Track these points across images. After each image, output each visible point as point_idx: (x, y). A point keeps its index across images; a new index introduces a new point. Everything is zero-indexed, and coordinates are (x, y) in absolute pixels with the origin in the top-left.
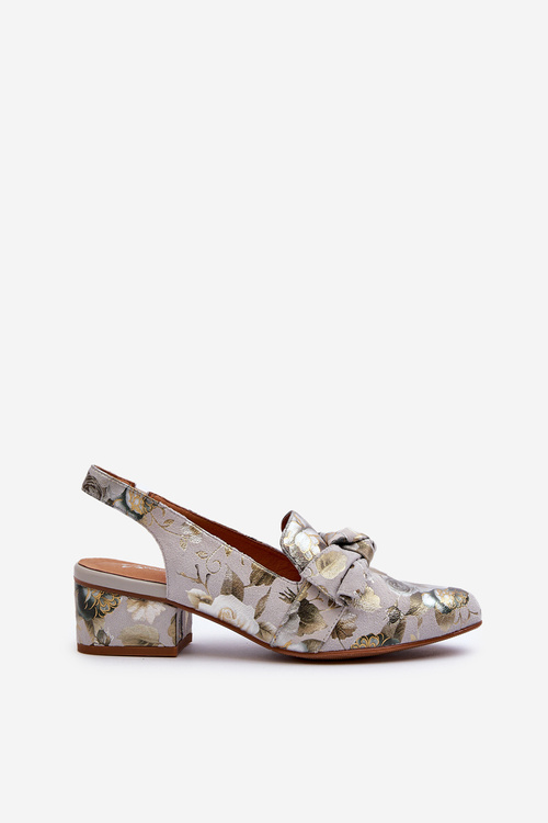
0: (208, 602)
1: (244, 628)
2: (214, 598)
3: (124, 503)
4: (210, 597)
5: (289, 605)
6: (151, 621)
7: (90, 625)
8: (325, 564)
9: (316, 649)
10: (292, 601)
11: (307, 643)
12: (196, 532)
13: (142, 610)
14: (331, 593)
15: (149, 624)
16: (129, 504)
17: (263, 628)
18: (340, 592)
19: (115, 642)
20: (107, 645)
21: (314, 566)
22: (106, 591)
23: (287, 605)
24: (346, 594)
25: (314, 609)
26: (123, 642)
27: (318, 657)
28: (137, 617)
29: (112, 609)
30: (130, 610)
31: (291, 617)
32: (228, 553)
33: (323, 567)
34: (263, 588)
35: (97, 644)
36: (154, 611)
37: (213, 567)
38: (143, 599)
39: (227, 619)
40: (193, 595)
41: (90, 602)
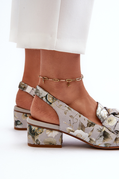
0: (73, 132)
1: (84, 140)
2: (75, 130)
3: (46, 98)
4: (74, 130)
5: (100, 133)
6: (54, 137)
7: (33, 138)
8: (110, 121)
9: (108, 146)
10: (101, 131)
11: (105, 144)
12: (69, 109)
13: (51, 133)
14: (113, 130)
15: (53, 138)
16: (48, 99)
17: (91, 140)
18: (115, 129)
19: (42, 143)
20: (39, 144)
21: (106, 121)
22: (39, 127)
23: (99, 133)
24: (117, 130)
25: (108, 134)
26: (44, 143)
27: (109, 148)
28: (49, 136)
29: (41, 133)
30: (47, 133)
31: (100, 136)
32: (80, 116)
33: (109, 122)
34: (91, 128)
35: (35, 143)
36: (55, 133)
37: (75, 121)
38: (51, 130)
39: (79, 137)
40: (68, 129)
41: (34, 131)
